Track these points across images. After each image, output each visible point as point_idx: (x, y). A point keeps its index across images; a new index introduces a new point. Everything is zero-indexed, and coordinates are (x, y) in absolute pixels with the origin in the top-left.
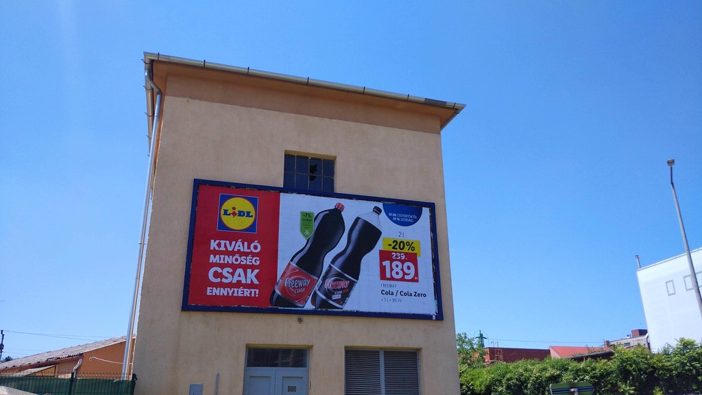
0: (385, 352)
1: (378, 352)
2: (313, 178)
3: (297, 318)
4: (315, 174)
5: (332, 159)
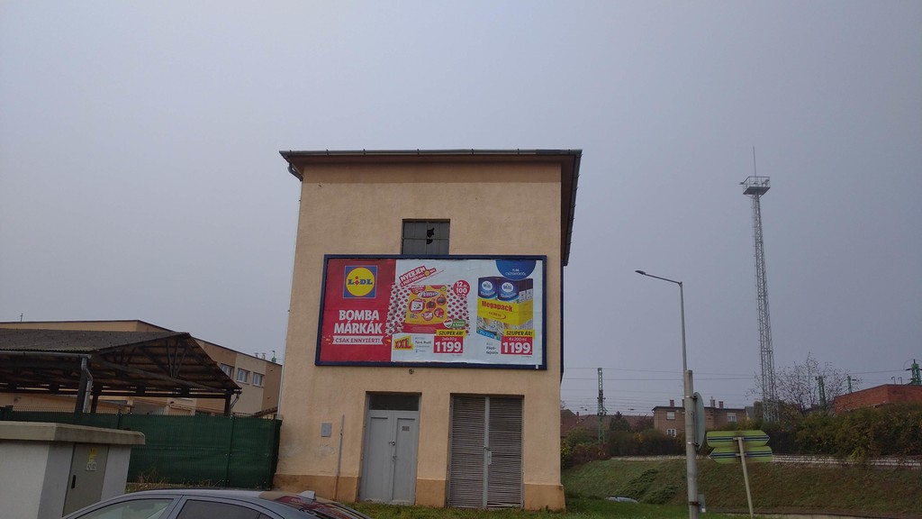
0: (490, 397)
1: (483, 398)
2: (429, 242)
3: (409, 369)
4: (433, 237)
5: (448, 221)
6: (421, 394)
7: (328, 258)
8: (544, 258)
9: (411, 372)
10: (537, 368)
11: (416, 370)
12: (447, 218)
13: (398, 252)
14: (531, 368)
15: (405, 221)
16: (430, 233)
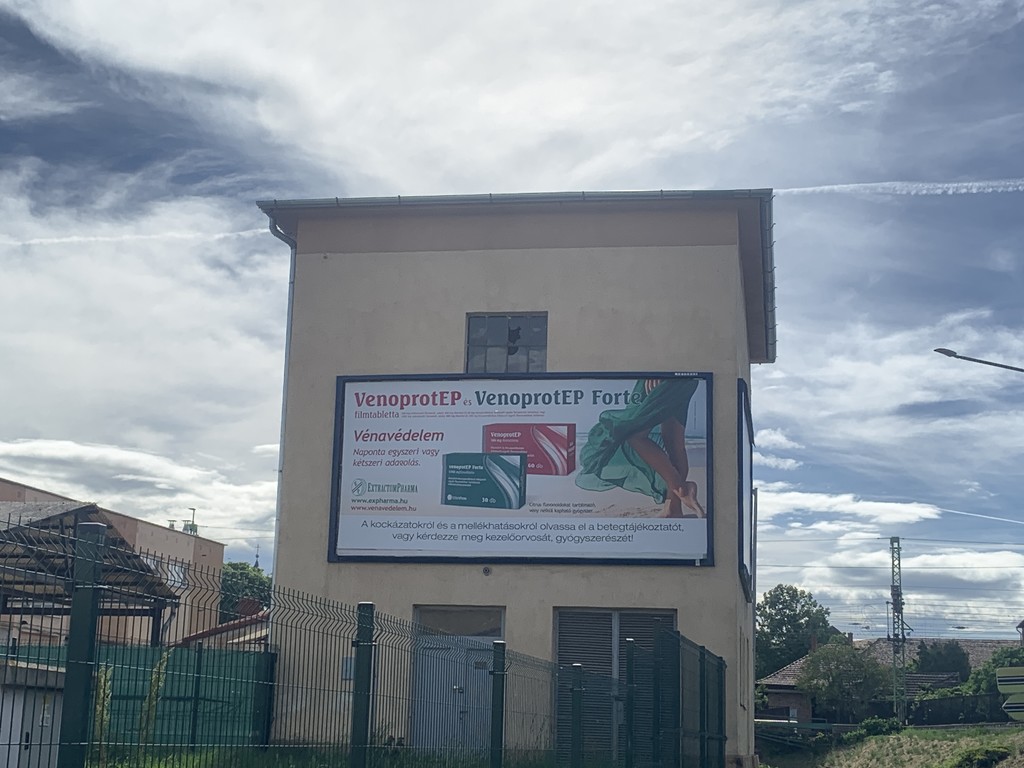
0: (621, 615)
1: (610, 615)
2: (512, 351)
3: (481, 568)
4: (517, 343)
5: (542, 318)
6: (505, 608)
7: (342, 382)
8: (708, 377)
9: (487, 572)
10: (698, 564)
11: (495, 569)
12: (540, 309)
13: (460, 370)
14: (690, 563)
15: (473, 319)
16: (514, 335)
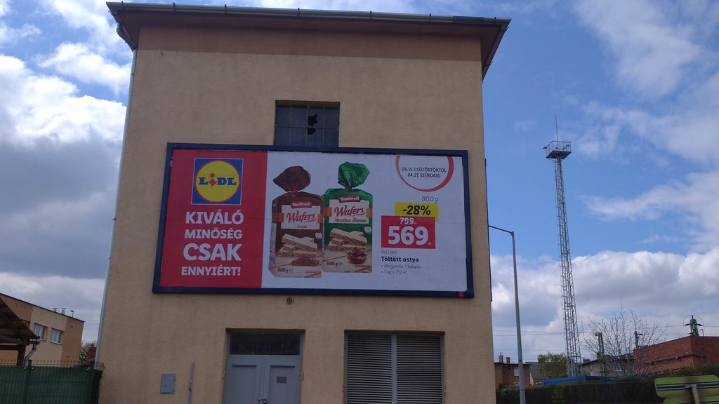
0: (398, 336)
1: (389, 336)
2: (311, 131)
3: (286, 297)
4: (316, 125)
5: (334, 107)
6: (303, 332)
7: (172, 148)
8: (464, 155)
9: (290, 302)
10: (461, 295)
11: (296, 299)
12: (335, 100)
13: (270, 142)
15: (281, 106)
16: (312, 120)
